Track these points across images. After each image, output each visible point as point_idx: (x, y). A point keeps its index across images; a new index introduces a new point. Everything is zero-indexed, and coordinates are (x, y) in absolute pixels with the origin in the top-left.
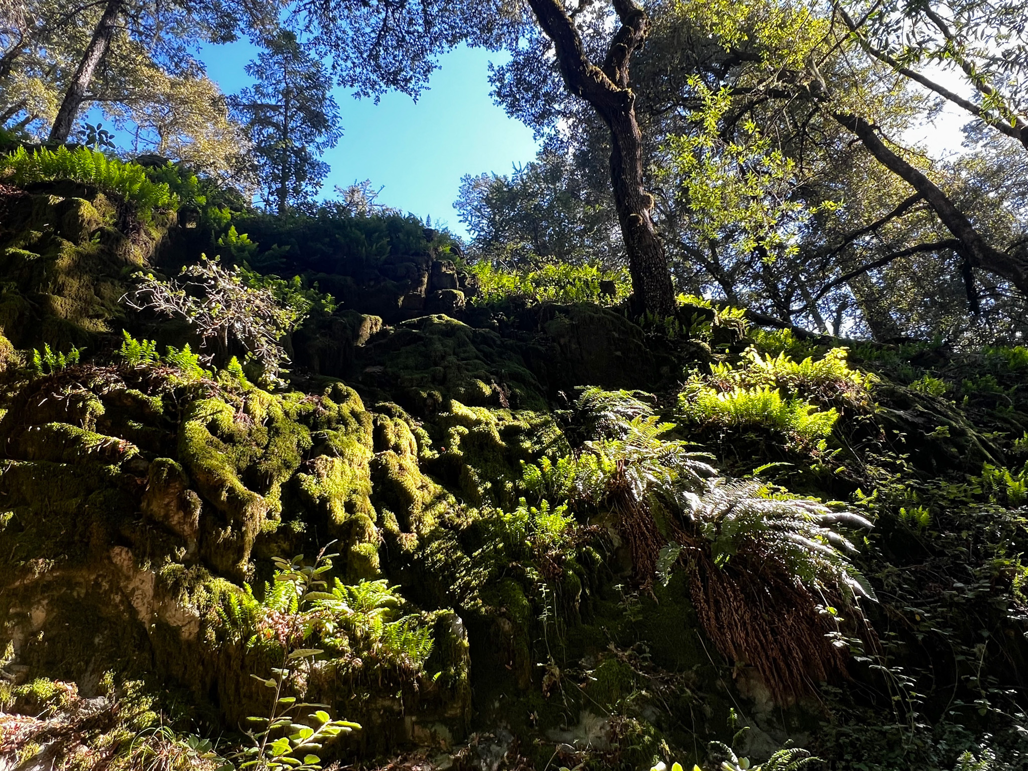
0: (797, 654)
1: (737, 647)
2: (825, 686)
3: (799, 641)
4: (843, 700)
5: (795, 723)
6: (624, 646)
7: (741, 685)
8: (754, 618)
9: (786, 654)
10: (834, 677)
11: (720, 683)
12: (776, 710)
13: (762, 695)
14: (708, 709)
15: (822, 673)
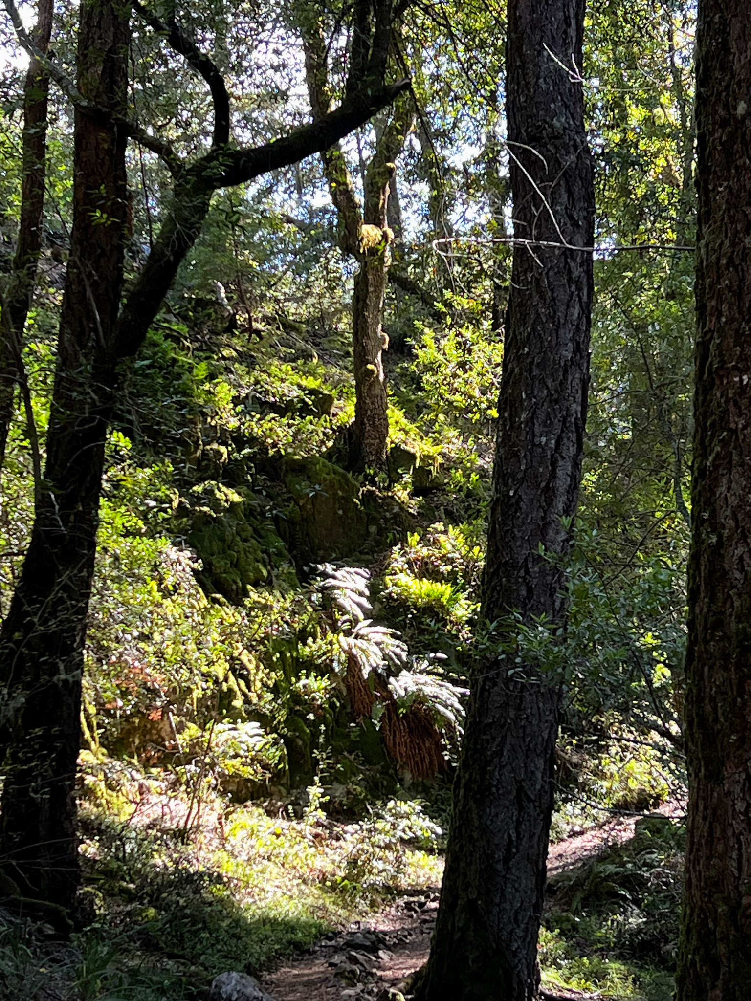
0: (427, 760)
1: (401, 754)
2: (436, 774)
3: (429, 754)
4: (443, 780)
5: (420, 789)
6: (350, 753)
7: (400, 772)
8: (411, 742)
9: (423, 760)
10: (441, 770)
11: (391, 771)
12: (413, 783)
13: (408, 777)
14: (385, 783)
15: (436, 768)
